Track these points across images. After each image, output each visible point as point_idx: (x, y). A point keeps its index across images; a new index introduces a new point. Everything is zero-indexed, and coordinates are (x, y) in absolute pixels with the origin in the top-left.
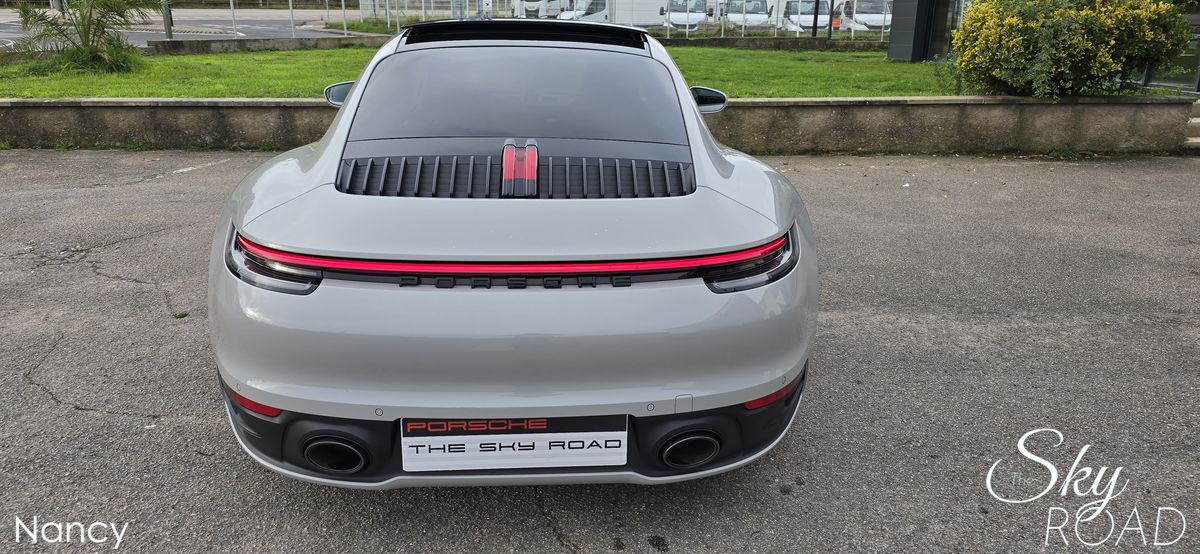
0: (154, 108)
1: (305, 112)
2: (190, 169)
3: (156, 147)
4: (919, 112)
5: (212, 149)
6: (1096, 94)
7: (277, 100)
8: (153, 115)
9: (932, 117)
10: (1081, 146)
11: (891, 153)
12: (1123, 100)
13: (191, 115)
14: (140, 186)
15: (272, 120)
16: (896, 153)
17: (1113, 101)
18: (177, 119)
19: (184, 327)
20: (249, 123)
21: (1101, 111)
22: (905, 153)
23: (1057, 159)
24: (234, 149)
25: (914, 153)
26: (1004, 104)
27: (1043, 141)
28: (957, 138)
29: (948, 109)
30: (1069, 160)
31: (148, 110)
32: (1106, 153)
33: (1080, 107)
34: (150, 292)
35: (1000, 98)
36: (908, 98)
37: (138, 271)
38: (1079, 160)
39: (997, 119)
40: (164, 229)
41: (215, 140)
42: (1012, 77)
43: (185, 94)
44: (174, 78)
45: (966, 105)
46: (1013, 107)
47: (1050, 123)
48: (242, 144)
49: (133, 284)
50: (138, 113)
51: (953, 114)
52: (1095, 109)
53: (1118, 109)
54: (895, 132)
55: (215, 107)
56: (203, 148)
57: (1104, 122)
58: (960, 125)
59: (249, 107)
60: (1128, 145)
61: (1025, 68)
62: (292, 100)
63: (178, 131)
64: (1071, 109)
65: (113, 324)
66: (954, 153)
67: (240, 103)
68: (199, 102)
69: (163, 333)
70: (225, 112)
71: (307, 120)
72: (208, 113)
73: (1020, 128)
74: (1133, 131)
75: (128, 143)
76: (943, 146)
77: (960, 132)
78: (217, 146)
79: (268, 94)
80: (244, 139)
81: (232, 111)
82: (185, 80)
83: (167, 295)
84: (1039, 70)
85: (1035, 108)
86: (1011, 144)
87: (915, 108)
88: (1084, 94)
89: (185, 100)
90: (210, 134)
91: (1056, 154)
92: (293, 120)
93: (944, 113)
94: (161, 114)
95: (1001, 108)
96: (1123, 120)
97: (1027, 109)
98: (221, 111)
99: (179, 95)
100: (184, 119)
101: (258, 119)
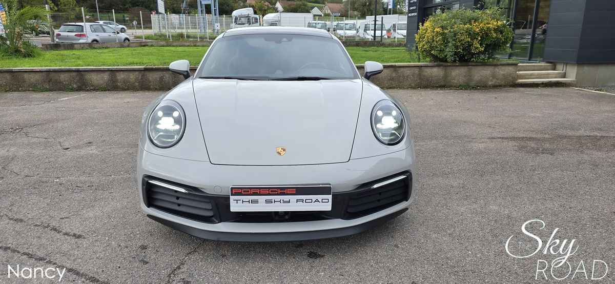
0: (48, 72)
1: (121, 72)
2: (67, 98)
3: (50, 90)
4: (402, 69)
5: (77, 90)
6: (478, 61)
7: (108, 67)
8: (48, 75)
9: (408, 72)
10: (472, 84)
11: (391, 88)
12: (488, 63)
13: (66, 75)
14: (43, 105)
15: (106, 76)
16: (394, 88)
17: (484, 64)
18: (59, 77)
19: (67, 152)
20: (95, 78)
21: (479, 68)
22: (397, 88)
23: (461, 89)
24: (88, 90)
25: (400, 88)
26: (438, 66)
27: (456, 82)
28: (419, 81)
29: (414, 68)
30: (466, 90)
31: (46, 73)
32: (483, 87)
33: (471, 67)
34: (52, 141)
35: (436, 63)
36: (396, 64)
37: (45, 135)
38: (470, 89)
39: (436, 72)
40: (57, 121)
41: (79, 87)
42: (439, 54)
43: (63, 65)
44: (57, 59)
45: (421, 66)
46: (442, 67)
47: (458, 73)
48: (91, 88)
49: (44, 139)
50: (40, 74)
51: (416, 71)
52: (477, 67)
53: (486, 67)
54: (392, 79)
55: (78, 71)
56: (73, 90)
57: (481, 73)
58: (420, 75)
59: (94, 71)
60: (492, 83)
61: (443, 50)
62: (115, 67)
63: (60, 82)
64: (467, 68)
65: (37, 152)
66: (418, 88)
67: (90, 69)
68: (70, 69)
69: (59, 154)
70: (83, 73)
71: (123, 77)
72: (74, 74)
73: (445, 77)
74: (494, 77)
75: (35, 88)
76: (413, 85)
77: (420, 78)
78: (79, 89)
79: (104, 65)
80: (92, 86)
81: (86, 73)
82: (62, 61)
83: (60, 142)
84: (449, 51)
85: (451, 67)
86: (442, 84)
87: (400, 68)
88: (473, 61)
89: (63, 68)
90: (76, 84)
91: (461, 87)
92: (116, 76)
93: (413, 70)
94: (52, 75)
95: (437, 68)
96: (489, 72)
97: (448, 68)
98: (81, 73)
99: (61, 66)
100: (63, 77)
101: (99, 76)
